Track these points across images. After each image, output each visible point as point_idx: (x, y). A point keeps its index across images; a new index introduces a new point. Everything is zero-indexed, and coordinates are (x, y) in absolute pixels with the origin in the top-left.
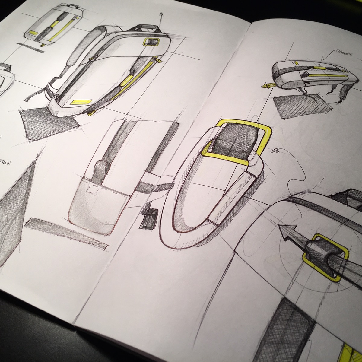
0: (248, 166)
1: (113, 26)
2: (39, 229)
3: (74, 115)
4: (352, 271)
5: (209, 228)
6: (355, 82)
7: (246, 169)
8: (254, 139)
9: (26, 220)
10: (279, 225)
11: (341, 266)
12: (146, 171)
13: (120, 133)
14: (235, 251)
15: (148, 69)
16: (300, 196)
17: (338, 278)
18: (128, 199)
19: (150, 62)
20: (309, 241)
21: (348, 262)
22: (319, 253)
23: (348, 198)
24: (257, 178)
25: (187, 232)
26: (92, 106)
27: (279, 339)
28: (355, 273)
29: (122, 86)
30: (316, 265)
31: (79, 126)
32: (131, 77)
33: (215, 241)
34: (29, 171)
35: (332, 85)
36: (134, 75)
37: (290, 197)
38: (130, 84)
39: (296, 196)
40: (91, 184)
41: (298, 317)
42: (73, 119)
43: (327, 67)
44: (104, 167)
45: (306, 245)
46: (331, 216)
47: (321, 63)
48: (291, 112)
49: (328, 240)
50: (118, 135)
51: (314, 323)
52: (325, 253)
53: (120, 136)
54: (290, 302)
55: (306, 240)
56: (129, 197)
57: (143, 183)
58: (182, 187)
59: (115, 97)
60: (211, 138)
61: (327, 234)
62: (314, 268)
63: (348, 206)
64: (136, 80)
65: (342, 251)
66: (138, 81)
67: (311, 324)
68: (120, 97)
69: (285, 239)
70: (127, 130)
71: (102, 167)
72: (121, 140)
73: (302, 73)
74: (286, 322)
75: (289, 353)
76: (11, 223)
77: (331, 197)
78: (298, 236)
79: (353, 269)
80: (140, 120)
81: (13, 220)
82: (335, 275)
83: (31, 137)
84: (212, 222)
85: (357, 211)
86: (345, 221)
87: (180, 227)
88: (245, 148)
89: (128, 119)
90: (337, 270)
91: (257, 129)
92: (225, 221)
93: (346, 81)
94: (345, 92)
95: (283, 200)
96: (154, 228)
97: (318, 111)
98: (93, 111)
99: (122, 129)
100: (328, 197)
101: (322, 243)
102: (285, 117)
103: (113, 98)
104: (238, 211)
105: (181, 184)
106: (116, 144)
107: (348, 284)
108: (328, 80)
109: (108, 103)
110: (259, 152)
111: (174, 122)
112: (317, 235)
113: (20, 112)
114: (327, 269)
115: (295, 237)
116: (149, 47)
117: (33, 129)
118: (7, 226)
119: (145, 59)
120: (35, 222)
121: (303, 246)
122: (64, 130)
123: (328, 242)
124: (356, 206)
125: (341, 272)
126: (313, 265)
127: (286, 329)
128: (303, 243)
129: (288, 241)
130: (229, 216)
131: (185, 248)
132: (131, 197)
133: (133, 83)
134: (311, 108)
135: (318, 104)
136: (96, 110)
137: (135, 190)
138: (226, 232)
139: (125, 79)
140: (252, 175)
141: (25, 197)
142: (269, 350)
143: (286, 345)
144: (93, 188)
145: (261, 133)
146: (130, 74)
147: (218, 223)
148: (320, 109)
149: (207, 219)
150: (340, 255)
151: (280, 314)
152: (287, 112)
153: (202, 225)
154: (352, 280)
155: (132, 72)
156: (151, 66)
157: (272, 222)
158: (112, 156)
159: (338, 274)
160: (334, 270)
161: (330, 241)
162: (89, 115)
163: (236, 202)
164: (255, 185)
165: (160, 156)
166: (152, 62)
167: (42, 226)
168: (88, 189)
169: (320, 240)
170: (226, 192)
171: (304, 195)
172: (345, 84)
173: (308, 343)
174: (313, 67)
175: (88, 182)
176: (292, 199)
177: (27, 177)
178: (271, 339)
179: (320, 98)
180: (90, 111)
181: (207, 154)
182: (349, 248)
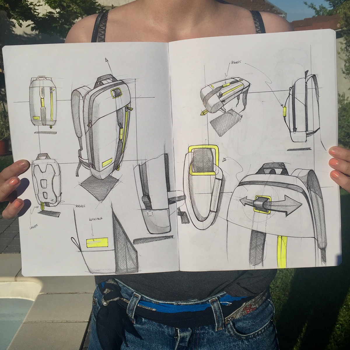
0: (216, 175)
1: (82, 87)
2: (141, 243)
3: (110, 174)
4: (274, 206)
5: (213, 215)
6: (248, 87)
7: (215, 177)
8: (212, 157)
9: (132, 242)
10: (240, 200)
11: (269, 205)
12: (167, 191)
13: (142, 175)
14: (227, 220)
15: (128, 119)
16: (243, 181)
17: (270, 211)
18: (168, 210)
19: (126, 112)
20: (254, 201)
21: (272, 202)
22: (260, 204)
23: (265, 170)
24: (222, 180)
25: (205, 220)
26: (115, 163)
27: (255, 246)
28: (275, 206)
29: (122, 140)
30: (260, 210)
31: (118, 180)
32: (122, 130)
33: (218, 219)
34: (114, 218)
35: (237, 97)
36: (123, 128)
37: (239, 184)
38: (125, 136)
39: (242, 182)
40: (148, 211)
41: (259, 234)
42: (111, 177)
43: (230, 82)
44: (147, 199)
45: (253, 204)
46: (260, 184)
47: (225, 80)
48: (223, 130)
49: (261, 196)
50: (142, 177)
51: (266, 234)
52: (262, 203)
53: (143, 177)
54: (255, 231)
55: (253, 201)
56: (168, 209)
57: (170, 198)
58: (190, 197)
59: (123, 150)
60: (190, 162)
61: (260, 194)
62: (259, 212)
63: (265, 174)
64: (126, 131)
65: (268, 198)
66: (128, 131)
67: (265, 234)
68: (125, 149)
69: (244, 205)
70: (144, 171)
71: (146, 200)
72: (145, 179)
73: (218, 94)
74: (256, 239)
75: (260, 249)
76: (127, 246)
77: (257, 173)
78: (249, 201)
79: (274, 205)
80: (147, 161)
81: (127, 244)
82: (268, 211)
83: (100, 199)
84: (213, 211)
85: (270, 175)
86: (266, 183)
87: (201, 219)
88: (210, 164)
89: (140, 163)
90: (268, 208)
91: (211, 149)
92: (218, 209)
93: (243, 89)
94: (245, 99)
95: (237, 186)
96: (189, 222)
97: (235, 122)
98: (118, 166)
99: (141, 171)
100: (255, 174)
101: (260, 199)
102: (221, 135)
103: (122, 152)
104: (221, 201)
105: (189, 195)
106: (144, 183)
107: (274, 212)
108: (234, 93)
109: (122, 156)
110: (217, 164)
111: (164, 154)
112: (256, 196)
113: (81, 185)
114: (264, 210)
115: (248, 202)
116: (117, 99)
117: (97, 193)
118: (126, 248)
119: (121, 110)
120: (136, 241)
121: (252, 205)
122: (112, 186)
123: (262, 197)
124: (268, 173)
125: (270, 208)
126: (258, 211)
127: (256, 241)
128: (252, 203)
129: (246, 205)
130: (219, 205)
131: (208, 228)
132: (169, 208)
133: (126, 135)
134: (231, 122)
135: (234, 116)
136: (119, 165)
137: (169, 204)
138: (220, 214)
139: (120, 133)
140: (219, 179)
141: (123, 231)
142: (253, 251)
143: (258, 246)
144: (150, 213)
145: (213, 150)
146: (120, 128)
147: (216, 211)
148: (236, 120)
149: (210, 211)
150: (268, 201)
151: (252, 237)
152: (221, 130)
153: (210, 214)
154: (275, 209)
155: (120, 125)
156: (129, 116)
157: (237, 200)
158: (147, 191)
159: (269, 210)
160: (267, 209)
161: (263, 196)
162: (118, 169)
163: (218, 197)
164: (223, 184)
165: (169, 179)
166: (127, 111)
167: (141, 241)
168: (148, 214)
169: (259, 198)
170: (212, 193)
171: (245, 179)
172: (244, 92)
173: (266, 242)
174: (222, 87)
175: (145, 211)
176: (241, 184)
177: (116, 221)
178: (253, 247)
179: (234, 111)
180: (117, 167)
181: (193, 174)
182: (270, 196)
